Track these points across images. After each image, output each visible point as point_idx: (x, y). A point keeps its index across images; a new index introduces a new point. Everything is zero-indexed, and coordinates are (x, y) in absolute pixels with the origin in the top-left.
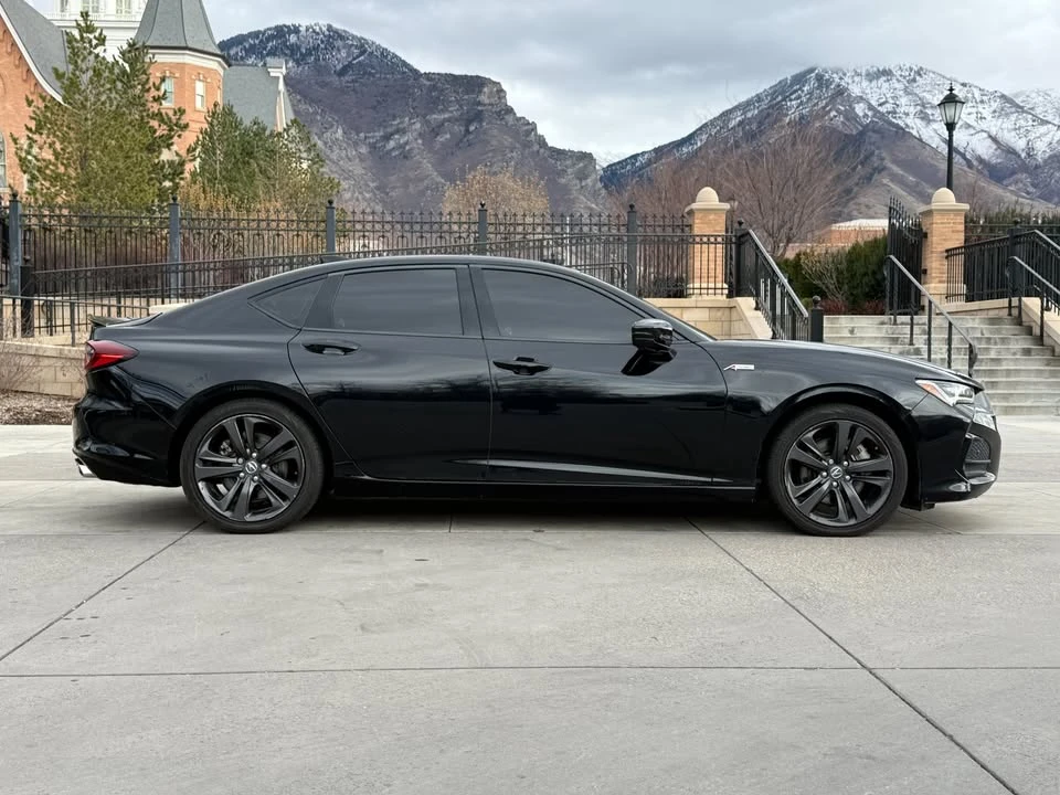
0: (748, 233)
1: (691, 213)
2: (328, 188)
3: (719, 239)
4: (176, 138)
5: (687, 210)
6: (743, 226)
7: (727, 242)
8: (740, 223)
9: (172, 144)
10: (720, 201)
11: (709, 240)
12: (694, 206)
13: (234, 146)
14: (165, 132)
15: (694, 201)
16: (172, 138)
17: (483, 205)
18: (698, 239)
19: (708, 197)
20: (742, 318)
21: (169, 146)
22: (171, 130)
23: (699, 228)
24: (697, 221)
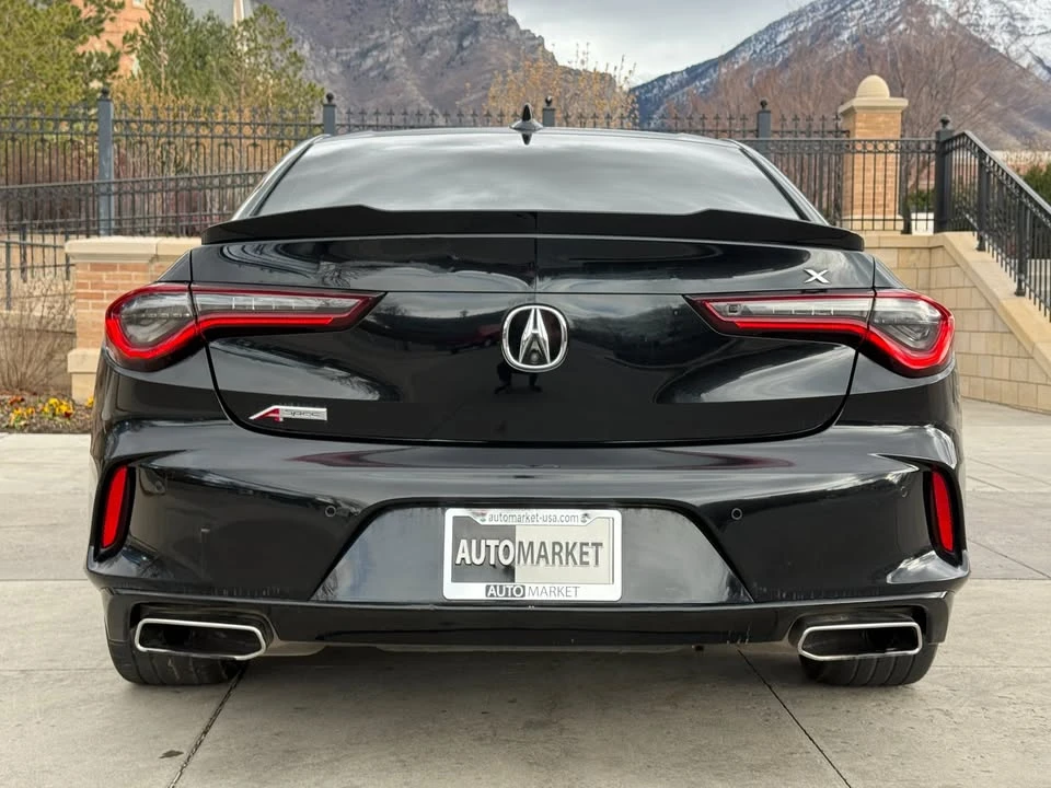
0: (964, 135)
1: (850, 112)
2: (308, 97)
3: (892, 146)
4: (107, 22)
5: (842, 109)
6: (949, 127)
7: (905, 150)
8: (945, 122)
9: (102, 30)
10: (892, 95)
11: (876, 147)
12: (856, 102)
13: (183, 43)
14: (93, 14)
15: (854, 97)
16: (101, 21)
17: (548, 102)
18: (859, 147)
19: (875, 89)
20: (957, 262)
21: (98, 33)
22: (101, 10)
23: (861, 131)
24: (859, 124)
